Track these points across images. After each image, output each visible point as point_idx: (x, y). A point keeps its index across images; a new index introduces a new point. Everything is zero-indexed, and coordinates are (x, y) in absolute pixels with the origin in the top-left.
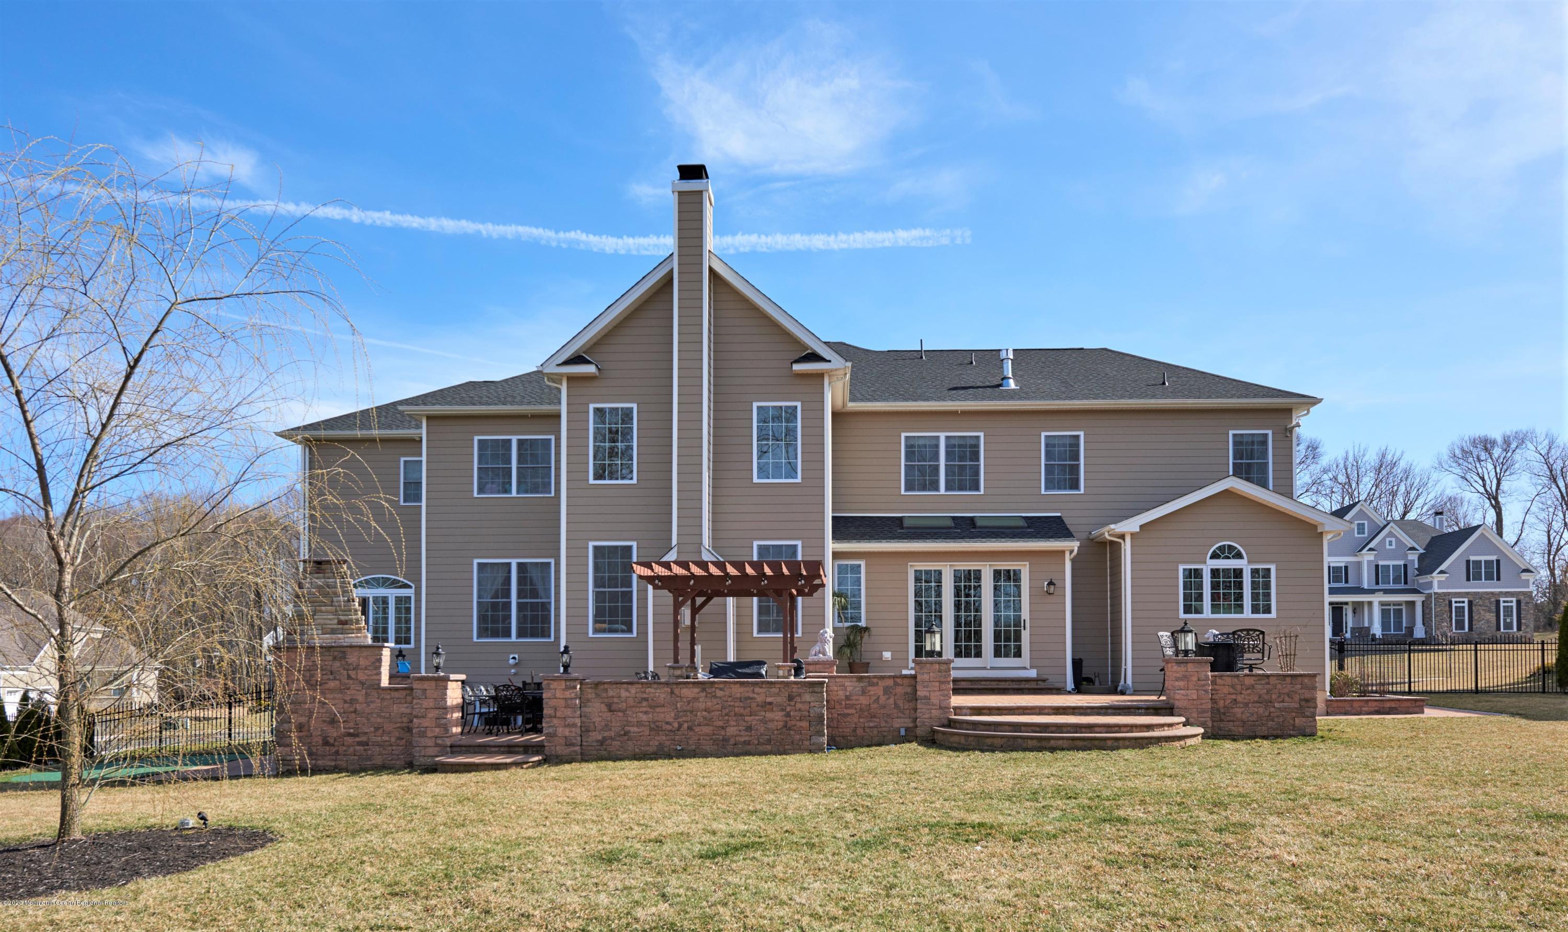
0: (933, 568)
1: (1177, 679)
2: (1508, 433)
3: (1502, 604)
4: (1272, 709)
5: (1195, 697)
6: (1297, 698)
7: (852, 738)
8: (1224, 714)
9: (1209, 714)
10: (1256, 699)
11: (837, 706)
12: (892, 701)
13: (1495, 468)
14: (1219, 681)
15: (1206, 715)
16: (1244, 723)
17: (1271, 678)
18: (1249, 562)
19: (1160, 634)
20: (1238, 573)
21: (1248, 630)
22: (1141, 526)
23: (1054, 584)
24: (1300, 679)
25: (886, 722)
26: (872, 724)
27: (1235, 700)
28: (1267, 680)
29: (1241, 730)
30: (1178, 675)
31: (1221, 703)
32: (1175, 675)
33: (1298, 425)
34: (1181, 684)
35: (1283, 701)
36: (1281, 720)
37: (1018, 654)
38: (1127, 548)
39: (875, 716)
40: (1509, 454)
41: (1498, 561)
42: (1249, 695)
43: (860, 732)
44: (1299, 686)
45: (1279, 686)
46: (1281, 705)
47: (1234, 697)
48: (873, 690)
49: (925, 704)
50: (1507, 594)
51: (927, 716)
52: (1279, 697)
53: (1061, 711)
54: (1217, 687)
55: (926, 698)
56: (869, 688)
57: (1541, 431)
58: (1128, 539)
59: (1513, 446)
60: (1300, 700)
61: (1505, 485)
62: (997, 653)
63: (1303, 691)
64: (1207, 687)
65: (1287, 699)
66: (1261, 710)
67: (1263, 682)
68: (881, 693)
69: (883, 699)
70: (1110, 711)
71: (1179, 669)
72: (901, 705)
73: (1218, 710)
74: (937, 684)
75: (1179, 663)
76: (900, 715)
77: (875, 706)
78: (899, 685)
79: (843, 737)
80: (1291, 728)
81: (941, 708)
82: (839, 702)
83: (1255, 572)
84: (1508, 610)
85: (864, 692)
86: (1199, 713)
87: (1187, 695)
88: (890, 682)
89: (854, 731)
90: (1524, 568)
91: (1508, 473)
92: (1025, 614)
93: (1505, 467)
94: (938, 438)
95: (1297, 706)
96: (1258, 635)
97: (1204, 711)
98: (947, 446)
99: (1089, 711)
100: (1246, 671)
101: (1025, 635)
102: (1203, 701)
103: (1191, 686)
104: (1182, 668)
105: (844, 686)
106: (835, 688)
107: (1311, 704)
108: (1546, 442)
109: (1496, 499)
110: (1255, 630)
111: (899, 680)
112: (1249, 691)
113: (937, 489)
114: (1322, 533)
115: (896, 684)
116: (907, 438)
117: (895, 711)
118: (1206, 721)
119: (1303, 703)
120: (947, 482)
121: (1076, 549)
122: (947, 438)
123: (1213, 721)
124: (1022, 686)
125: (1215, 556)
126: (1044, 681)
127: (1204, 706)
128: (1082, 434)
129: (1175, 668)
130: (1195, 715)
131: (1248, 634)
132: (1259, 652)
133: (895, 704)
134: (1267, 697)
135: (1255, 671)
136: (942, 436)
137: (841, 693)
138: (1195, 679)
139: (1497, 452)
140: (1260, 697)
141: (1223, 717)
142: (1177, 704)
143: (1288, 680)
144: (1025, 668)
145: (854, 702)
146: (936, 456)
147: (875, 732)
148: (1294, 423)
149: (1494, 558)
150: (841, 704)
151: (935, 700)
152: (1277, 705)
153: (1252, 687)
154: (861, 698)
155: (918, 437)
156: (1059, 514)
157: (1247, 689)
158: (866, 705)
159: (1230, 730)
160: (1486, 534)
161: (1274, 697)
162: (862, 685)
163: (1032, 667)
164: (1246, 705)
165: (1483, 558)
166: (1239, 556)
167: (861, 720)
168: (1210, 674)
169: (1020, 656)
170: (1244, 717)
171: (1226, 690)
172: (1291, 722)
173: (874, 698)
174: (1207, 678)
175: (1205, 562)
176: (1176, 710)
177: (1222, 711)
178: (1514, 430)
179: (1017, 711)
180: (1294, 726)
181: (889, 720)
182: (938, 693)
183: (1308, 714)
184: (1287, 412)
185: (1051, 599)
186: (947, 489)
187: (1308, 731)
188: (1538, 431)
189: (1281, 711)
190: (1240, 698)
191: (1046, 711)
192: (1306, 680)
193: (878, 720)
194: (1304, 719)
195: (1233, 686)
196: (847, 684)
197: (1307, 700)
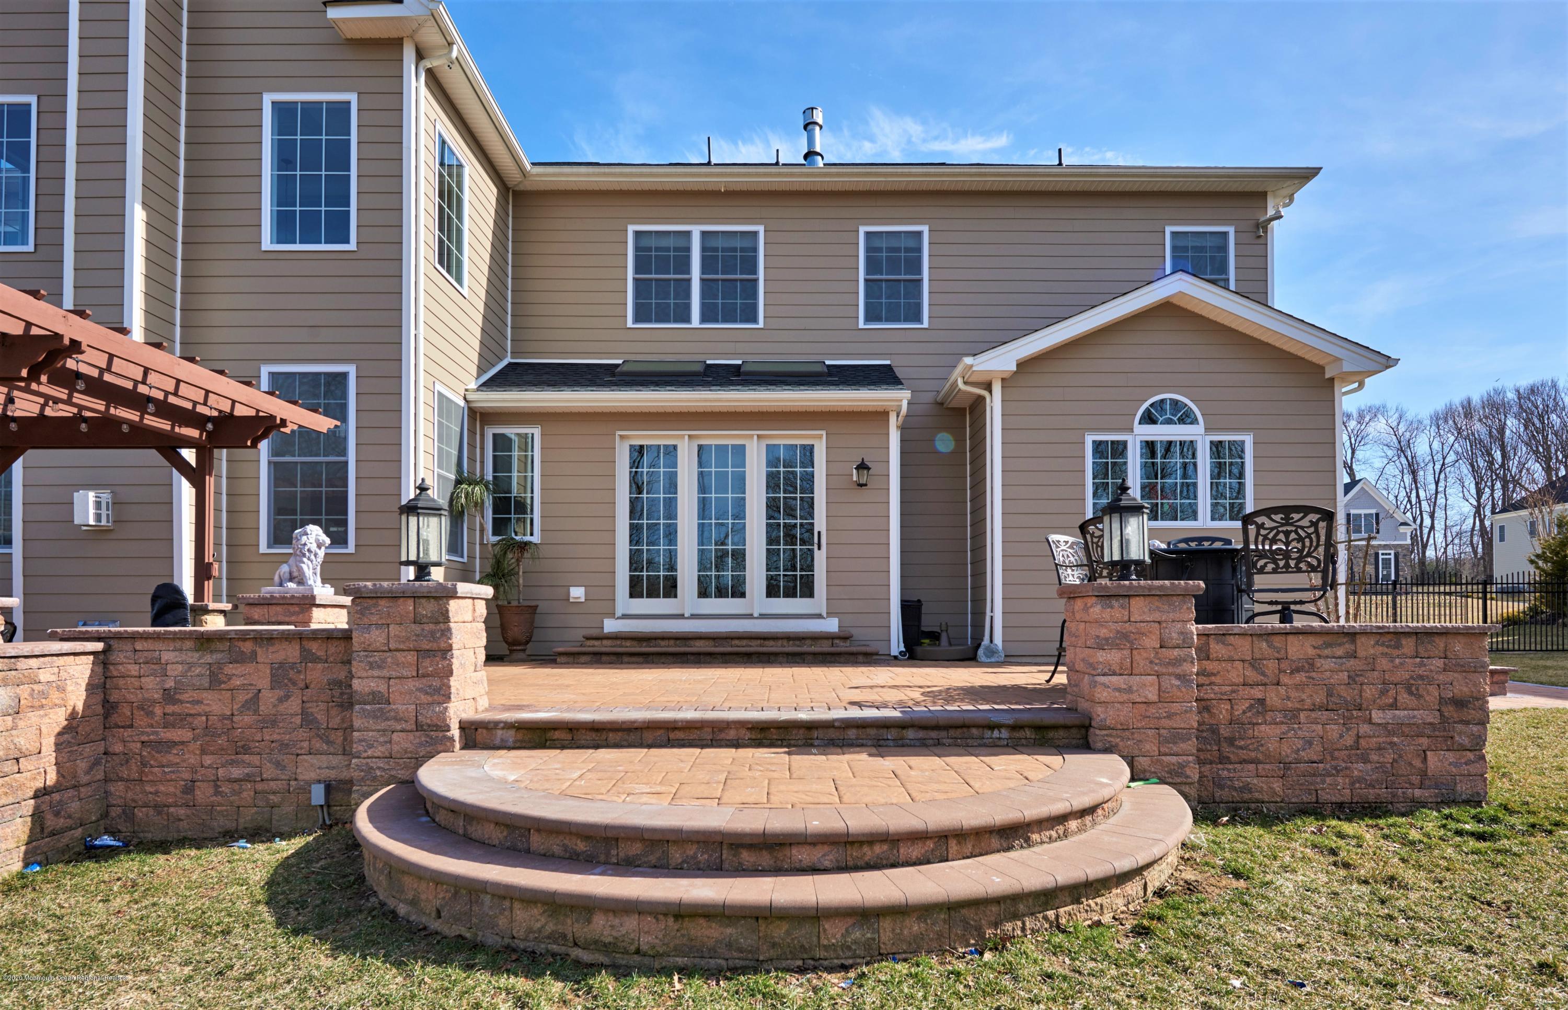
0: (662, 442)
1: (1102, 644)
2: (1363, 408)
3: (1381, 557)
4: (1365, 729)
5: (1152, 696)
6: (1432, 695)
7: (182, 812)
8: (1231, 741)
9: (1191, 745)
10: (1320, 698)
11: (141, 720)
12: (294, 705)
13: (1350, 438)
14: (1216, 648)
15: (1183, 746)
16: (1287, 765)
17: (1361, 640)
18: (1208, 429)
19: (1053, 537)
20: (1189, 448)
21: (1287, 510)
22: (1018, 365)
23: (868, 469)
24: (1440, 642)
25: (278, 764)
26: (236, 772)
27: (1262, 702)
28: (1349, 647)
29: (1277, 786)
30: (1103, 632)
31: (1222, 711)
32: (1094, 631)
33: (1278, 217)
34: (1112, 657)
35: (1394, 706)
36: (1389, 757)
37: (808, 591)
38: (995, 405)
39: (246, 750)
40: (1363, 427)
41: (1377, 515)
42: (1299, 687)
43: (203, 793)
44: (1439, 663)
45: (1383, 663)
46: (1389, 714)
47: (1257, 693)
48: (238, 674)
49: (374, 715)
50: (1386, 547)
51: (379, 750)
52: (1384, 692)
53: (774, 734)
54: (1210, 666)
55: (376, 698)
56: (229, 669)
57: (1391, 405)
58: (997, 388)
59: (1367, 419)
60: (1442, 701)
61: (1359, 454)
62: (772, 591)
63: (1451, 676)
64: (1186, 667)
65: (1404, 697)
66: (1334, 731)
67: (1340, 652)
68: (263, 682)
69: (269, 697)
70: (911, 734)
71: (1107, 614)
72: (321, 717)
73: (1214, 730)
74: (411, 657)
75: (1106, 597)
76: (318, 745)
77: (248, 719)
78: (316, 660)
79: (158, 808)
80: (1416, 779)
81: (419, 727)
82: (145, 707)
83: (1217, 447)
84: (1387, 562)
85: (215, 681)
86: (1162, 741)
87: (1129, 690)
88: (291, 652)
89: (189, 788)
90: (1402, 521)
91: (1362, 443)
92: (820, 522)
93: (1359, 438)
94: (688, 234)
95: (1432, 717)
96: (1314, 524)
97: (1176, 736)
98: (704, 249)
99: (852, 733)
100: (1273, 622)
101: (820, 558)
102: (1176, 707)
103: (1141, 662)
104: (1116, 611)
105: (158, 662)
106: (134, 669)
107: (1473, 714)
108: (1397, 415)
109: (1351, 468)
110: (1306, 510)
111: (314, 647)
112: (1300, 677)
113: (688, 320)
114: (1332, 380)
115: (308, 657)
116: (637, 234)
117: (302, 733)
118: (1182, 766)
119: (1449, 711)
120: (704, 307)
121: (905, 404)
122: (704, 234)
123: (1201, 762)
124: (805, 649)
125: (1149, 419)
126: (845, 639)
127: (1177, 723)
128: (925, 229)
129: (1097, 610)
130: (1151, 747)
131: (1287, 521)
132: (1313, 569)
133: (304, 713)
134: (1348, 694)
135: (1299, 622)
136: (696, 231)
137: (149, 682)
138: (1151, 642)
139: (1352, 424)
140: (1330, 694)
141: (1226, 749)
142: (1100, 714)
143: (1408, 645)
144: (819, 616)
145: (189, 708)
146: (684, 265)
147: (247, 795)
148: (1271, 212)
149: (1373, 511)
150: (150, 714)
151: (403, 706)
152: (1377, 716)
153: (1311, 664)
154: (207, 696)
155: (657, 232)
156: (888, 362)
157: (1298, 670)
158: (223, 717)
159: (1247, 788)
160: (1367, 489)
161: (1369, 692)
162: (208, 658)
163: (830, 614)
164: (1292, 715)
165: (1363, 512)
166: (1186, 418)
167: (208, 760)
168: (1194, 628)
169: (811, 595)
170: (1286, 750)
171: (1236, 673)
172: (1417, 763)
173: (242, 697)
174: (1186, 642)
175: (1131, 430)
176: (1097, 735)
177: (1225, 732)
178: (1369, 405)
179: (649, 736)
180: (1424, 774)
181: (287, 759)
182: (411, 684)
183: (1466, 741)
184: (1261, 197)
185: (864, 494)
186: (704, 319)
187: (1464, 789)
188: (1389, 406)
189: (1390, 733)
190: (1273, 697)
191: (732, 734)
192: (1458, 646)
193: (255, 759)
194: (1451, 756)
195: (1254, 663)
196: (166, 656)
197: (1460, 703)
